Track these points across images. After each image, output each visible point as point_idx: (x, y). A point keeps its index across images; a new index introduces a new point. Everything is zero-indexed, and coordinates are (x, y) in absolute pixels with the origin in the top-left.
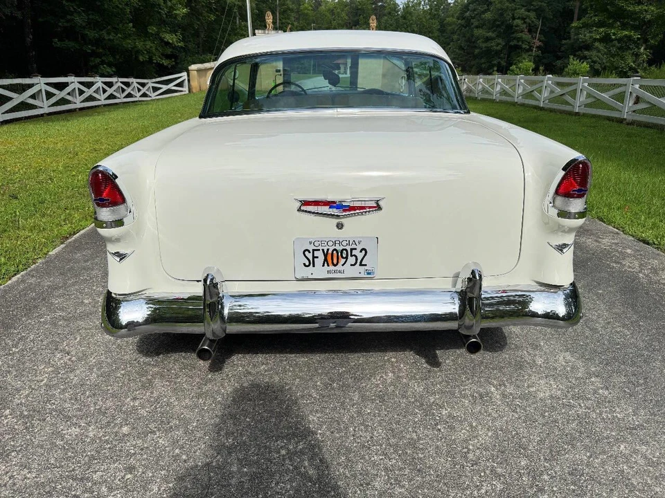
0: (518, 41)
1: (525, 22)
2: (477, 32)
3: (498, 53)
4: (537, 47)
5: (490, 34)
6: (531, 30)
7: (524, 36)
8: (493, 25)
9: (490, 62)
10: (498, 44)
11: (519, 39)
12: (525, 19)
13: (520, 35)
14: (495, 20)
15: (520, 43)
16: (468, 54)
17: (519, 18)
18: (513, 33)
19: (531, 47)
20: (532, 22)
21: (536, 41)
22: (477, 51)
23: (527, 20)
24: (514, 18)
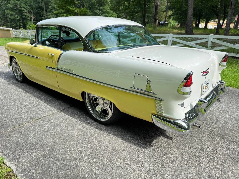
0: (25, 16)
1: (26, 10)
2: (7, 12)
3: (18, 20)
4: (33, 19)
5: (13, 13)
6: (29, 12)
7: (27, 15)
8: (13, 9)
9: (16, 24)
10: (17, 17)
11: (26, 16)
12: (26, 8)
13: (26, 14)
14: (13, 8)
15: (26, 17)
16: (4, 20)
17: (23, 8)
18: (22, 13)
19: (31, 19)
20: (29, 9)
21: (32, 17)
22: (9, 19)
23: (27, 9)
24: (21, 8)
